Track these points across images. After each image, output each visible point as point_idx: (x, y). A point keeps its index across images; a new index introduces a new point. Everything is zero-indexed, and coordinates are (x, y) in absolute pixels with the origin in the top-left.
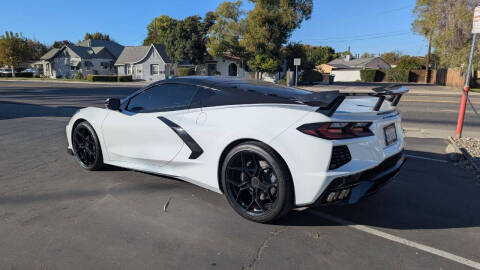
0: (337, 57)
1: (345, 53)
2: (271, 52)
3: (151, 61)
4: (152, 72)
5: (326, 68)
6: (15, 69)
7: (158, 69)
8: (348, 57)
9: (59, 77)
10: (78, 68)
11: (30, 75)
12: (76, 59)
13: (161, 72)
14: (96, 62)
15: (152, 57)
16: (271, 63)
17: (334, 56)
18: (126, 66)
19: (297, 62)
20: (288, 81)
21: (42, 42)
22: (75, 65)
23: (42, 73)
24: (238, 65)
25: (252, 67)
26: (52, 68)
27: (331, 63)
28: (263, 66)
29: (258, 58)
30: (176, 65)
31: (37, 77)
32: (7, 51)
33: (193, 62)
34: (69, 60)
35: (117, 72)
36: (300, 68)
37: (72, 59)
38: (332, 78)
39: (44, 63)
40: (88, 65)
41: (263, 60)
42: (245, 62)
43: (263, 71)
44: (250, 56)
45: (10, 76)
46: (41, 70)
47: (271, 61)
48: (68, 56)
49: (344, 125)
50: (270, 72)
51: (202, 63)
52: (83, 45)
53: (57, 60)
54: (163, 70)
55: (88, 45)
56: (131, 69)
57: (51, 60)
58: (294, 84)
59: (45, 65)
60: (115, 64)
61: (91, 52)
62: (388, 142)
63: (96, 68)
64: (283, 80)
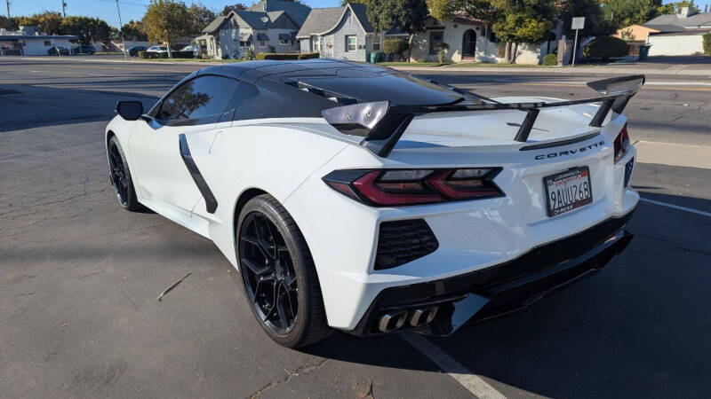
0: (666, 12)
1: (680, 5)
2: (535, 7)
3: (346, 29)
4: (348, 48)
5: (639, 33)
6: (171, 47)
7: (355, 42)
8: (685, 11)
9: (225, 57)
10: (248, 43)
11: (190, 55)
12: (246, 31)
13: (360, 47)
14: (273, 34)
15: (347, 23)
16: (533, 26)
17: (660, 10)
18: (312, 38)
19: (578, 23)
20: (560, 57)
21: (209, 8)
22: (245, 39)
23: (206, 52)
24: (478, 33)
25: (500, 34)
26: (218, 44)
27: (652, 22)
28: (520, 32)
29: (511, 18)
30: (381, 35)
31: (199, 57)
32: (161, 22)
33: (406, 29)
34: (237, 33)
35: (299, 49)
36: (583, 34)
37: (241, 31)
38: (644, 48)
39: (207, 38)
40: (261, 38)
41: (520, 22)
42: (490, 26)
43: (519, 41)
44: (498, 16)
45: (165, 56)
46: (204, 47)
47: (534, 23)
48: (237, 26)
49: (422, 175)
50: (532, 42)
51: (419, 30)
52: (257, 10)
53: (222, 34)
54: (363, 43)
55: (263, 10)
56: (318, 43)
57: (215, 33)
58: (570, 62)
59: (209, 40)
60: (297, 37)
61: (266, 20)
62: (554, 209)
63: (272, 43)
64: (553, 55)
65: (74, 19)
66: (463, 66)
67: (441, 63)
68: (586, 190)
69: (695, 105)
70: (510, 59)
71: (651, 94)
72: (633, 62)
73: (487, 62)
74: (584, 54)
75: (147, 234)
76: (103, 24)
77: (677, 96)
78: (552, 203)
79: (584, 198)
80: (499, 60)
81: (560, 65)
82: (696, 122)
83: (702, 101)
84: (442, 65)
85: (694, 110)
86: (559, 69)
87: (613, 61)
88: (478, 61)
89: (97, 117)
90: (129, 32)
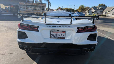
3: (113, 11)
4: (113, 14)
9: (89, 15)
10: (93, 13)
12: (94, 10)
35: (103, 14)
40: (96, 12)
48: (92, 10)
49: (27, 25)
53: (89, 11)
55: (98, 7)
56: (107, 13)
57: (88, 11)
59: (87, 12)
60: (103, 12)
61: (98, 9)
63: (98, 13)
65: (70, 9)
76: (73, 9)
79: (62, 37)
90: (77, 11)
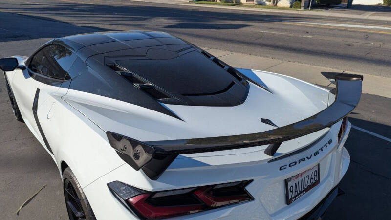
20: (303, 3)
58: (309, 7)
62: (291, 199)
64: (299, 2)
66: (247, 6)
67: (234, 3)
68: (315, 176)
69: (378, 44)
70: (274, 3)
71: (353, 34)
72: (343, 8)
73: (261, 5)
74: (316, 2)
75: (25, 144)
77: (367, 36)
78: (290, 194)
79: (314, 182)
80: (268, 3)
81: (302, 9)
82: (378, 56)
83: (381, 41)
84: (234, 5)
85: (377, 48)
86: (302, 12)
87: (332, 7)
88: (256, 3)
89: (21, 36)
